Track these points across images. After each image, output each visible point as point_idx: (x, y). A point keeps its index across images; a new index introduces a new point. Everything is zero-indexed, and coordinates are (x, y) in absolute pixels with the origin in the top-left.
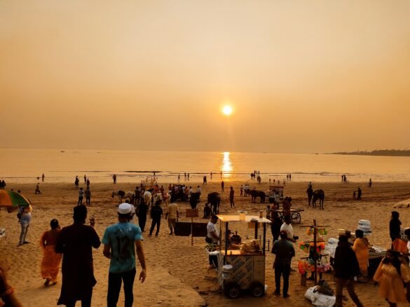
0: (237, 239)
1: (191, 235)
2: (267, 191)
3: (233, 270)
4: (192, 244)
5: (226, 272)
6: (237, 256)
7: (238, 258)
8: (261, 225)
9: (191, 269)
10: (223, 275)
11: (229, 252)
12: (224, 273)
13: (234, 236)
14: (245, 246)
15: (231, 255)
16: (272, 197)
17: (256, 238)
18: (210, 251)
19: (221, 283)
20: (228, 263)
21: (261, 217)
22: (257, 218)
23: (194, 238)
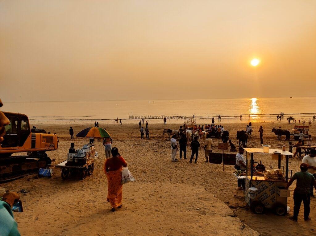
0: (262, 168)
1: (222, 163)
2: (292, 130)
3: (258, 192)
4: (224, 171)
5: (252, 193)
6: (262, 181)
7: (263, 183)
8: (284, 157)
9: (223, 189)
10: (249, 195)
11: (254, 178)
12: (250, 193)
13: (258, 165)
14: (269, 173)
15: (256, 180)
16: (297, 135)
17: (279, 167)
18: (238, 176)
19: (248, 201)
20: (253, 186)
21: (284, 150)
22: (280, 151)
23: (225, 165)
